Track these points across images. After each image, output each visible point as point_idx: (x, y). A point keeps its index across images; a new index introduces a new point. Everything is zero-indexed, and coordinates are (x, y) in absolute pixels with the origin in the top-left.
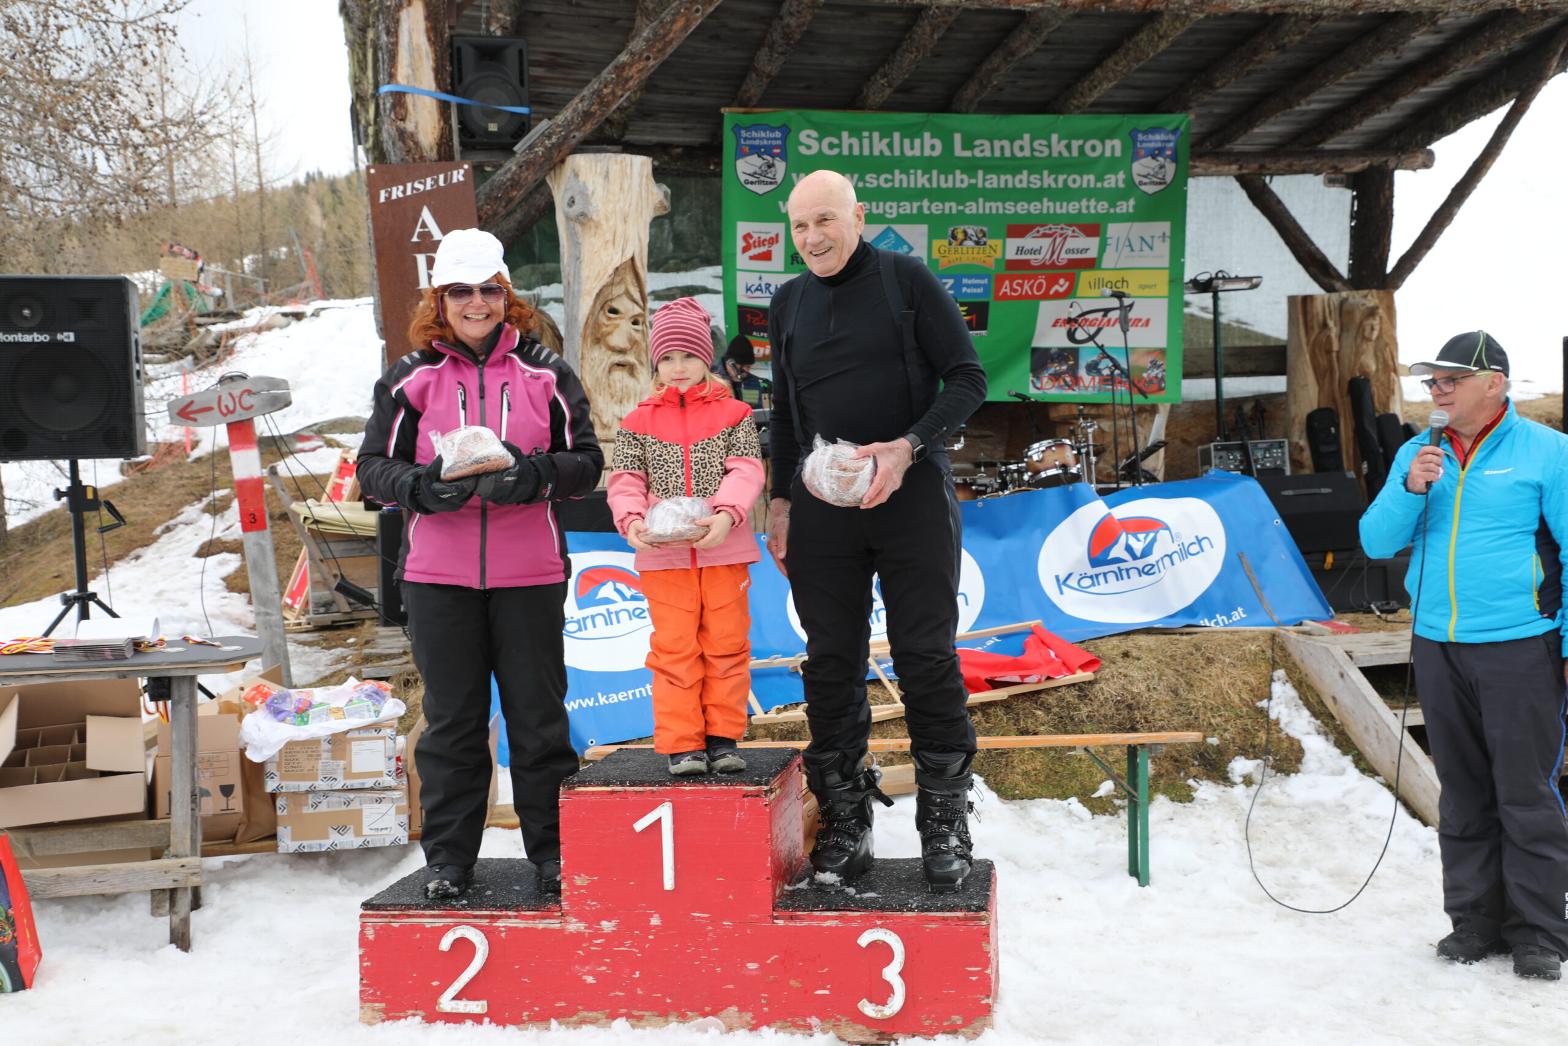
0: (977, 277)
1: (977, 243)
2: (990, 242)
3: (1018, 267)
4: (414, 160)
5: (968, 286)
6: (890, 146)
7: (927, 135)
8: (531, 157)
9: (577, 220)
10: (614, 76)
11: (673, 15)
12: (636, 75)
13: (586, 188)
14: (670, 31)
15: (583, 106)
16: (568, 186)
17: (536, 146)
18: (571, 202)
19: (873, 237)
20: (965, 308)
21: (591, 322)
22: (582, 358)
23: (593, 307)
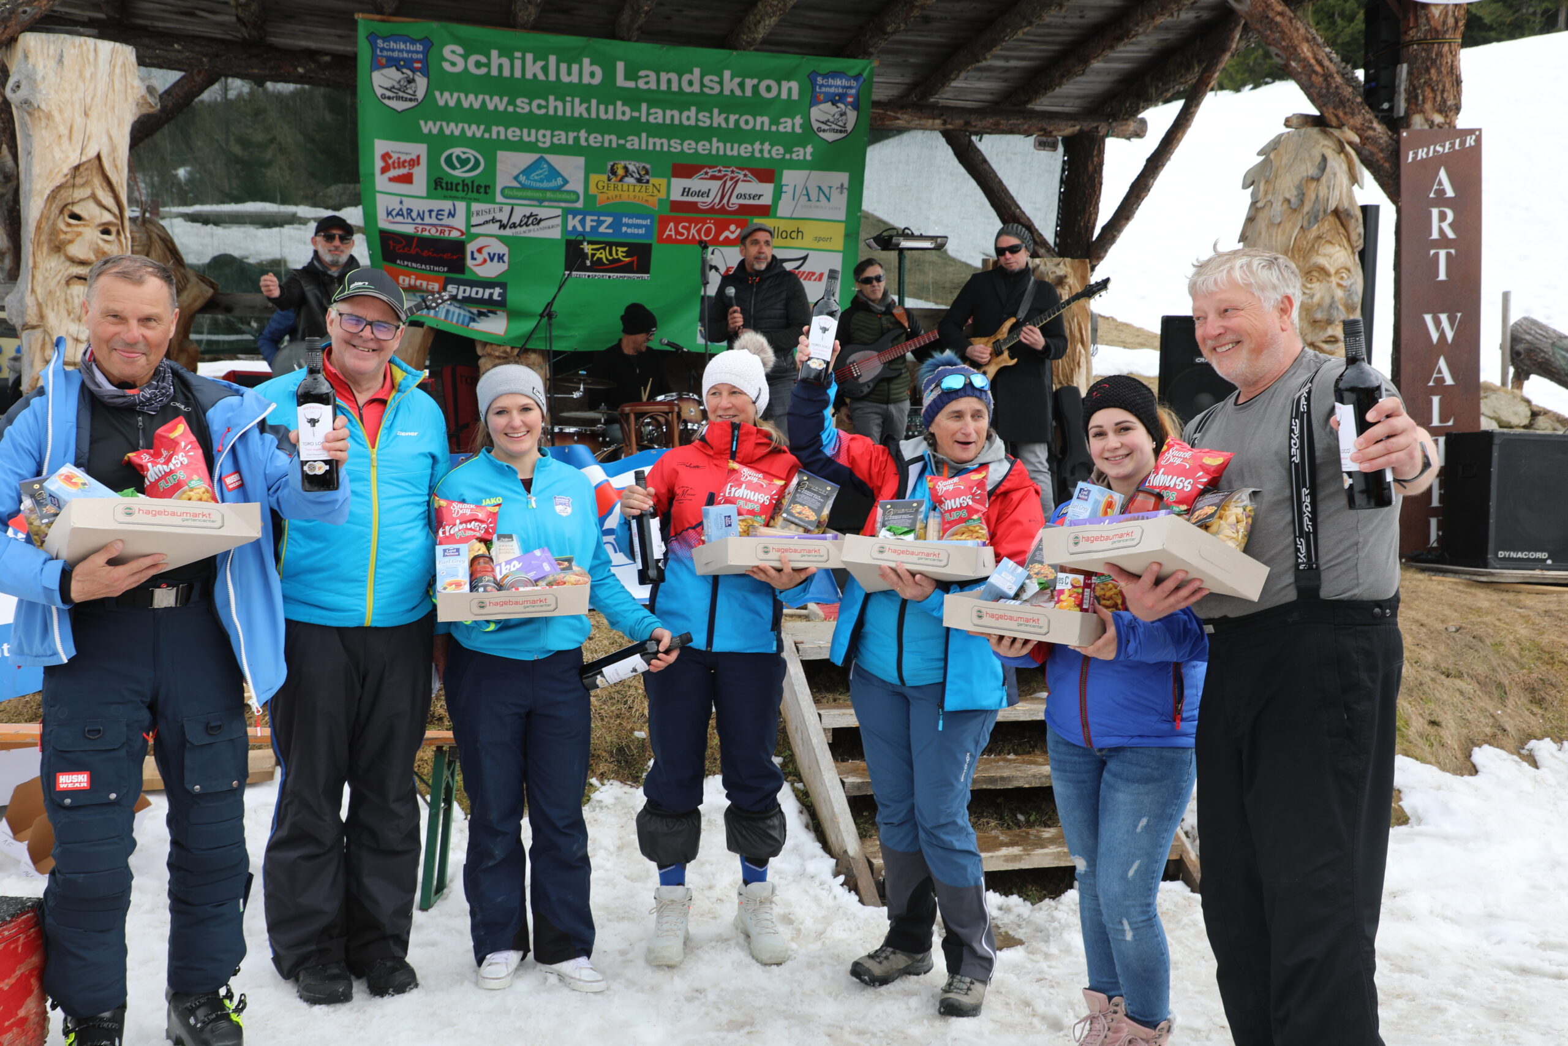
0: (638, 217)
1: (639, 181)
2: (653, 180)
3: (683, 209)
5: (629, 226)
6: (545, 70)
7: (586, 61)
9: (22, 107)
13: (35, 73)
16: (17, 69)
18: (16, 87)
19: (524, 166)
20: (625, 249)
21: (46, 227)
22: (35, 268)
23: (46, 210)
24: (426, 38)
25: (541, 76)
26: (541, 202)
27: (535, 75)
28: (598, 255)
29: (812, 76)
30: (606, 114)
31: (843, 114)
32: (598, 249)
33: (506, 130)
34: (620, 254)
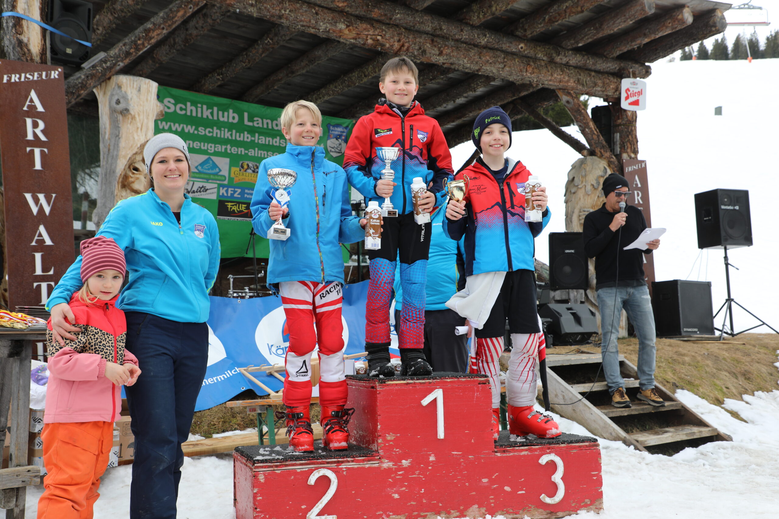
1: (254, 171)
4: (27, 60)
5: (248, 194)
6: (212, 114)
7: (231, 111)
8: (94, 72)
9: (121, 113)
10: (144, 34)
11: (177, 7)
12: (156, 37)
13: (127, 96)
14: (176, 16)
15: (126, 48)
16: (114, 93)
17: (97, 66)
18: (118, 102)
19: (201, 162)
20: (245, 206)
21: (123, 174)
22: (117, 195)
23: (126, 165)
25: (210, 117)
26: (208, 180)
27: (207, 116)
28: (233, 208)
29: (328, 126)
30: (240, 137)
31: (340, 144)
32: (233, 205)
33: (193, 142)
34: (243, 208)
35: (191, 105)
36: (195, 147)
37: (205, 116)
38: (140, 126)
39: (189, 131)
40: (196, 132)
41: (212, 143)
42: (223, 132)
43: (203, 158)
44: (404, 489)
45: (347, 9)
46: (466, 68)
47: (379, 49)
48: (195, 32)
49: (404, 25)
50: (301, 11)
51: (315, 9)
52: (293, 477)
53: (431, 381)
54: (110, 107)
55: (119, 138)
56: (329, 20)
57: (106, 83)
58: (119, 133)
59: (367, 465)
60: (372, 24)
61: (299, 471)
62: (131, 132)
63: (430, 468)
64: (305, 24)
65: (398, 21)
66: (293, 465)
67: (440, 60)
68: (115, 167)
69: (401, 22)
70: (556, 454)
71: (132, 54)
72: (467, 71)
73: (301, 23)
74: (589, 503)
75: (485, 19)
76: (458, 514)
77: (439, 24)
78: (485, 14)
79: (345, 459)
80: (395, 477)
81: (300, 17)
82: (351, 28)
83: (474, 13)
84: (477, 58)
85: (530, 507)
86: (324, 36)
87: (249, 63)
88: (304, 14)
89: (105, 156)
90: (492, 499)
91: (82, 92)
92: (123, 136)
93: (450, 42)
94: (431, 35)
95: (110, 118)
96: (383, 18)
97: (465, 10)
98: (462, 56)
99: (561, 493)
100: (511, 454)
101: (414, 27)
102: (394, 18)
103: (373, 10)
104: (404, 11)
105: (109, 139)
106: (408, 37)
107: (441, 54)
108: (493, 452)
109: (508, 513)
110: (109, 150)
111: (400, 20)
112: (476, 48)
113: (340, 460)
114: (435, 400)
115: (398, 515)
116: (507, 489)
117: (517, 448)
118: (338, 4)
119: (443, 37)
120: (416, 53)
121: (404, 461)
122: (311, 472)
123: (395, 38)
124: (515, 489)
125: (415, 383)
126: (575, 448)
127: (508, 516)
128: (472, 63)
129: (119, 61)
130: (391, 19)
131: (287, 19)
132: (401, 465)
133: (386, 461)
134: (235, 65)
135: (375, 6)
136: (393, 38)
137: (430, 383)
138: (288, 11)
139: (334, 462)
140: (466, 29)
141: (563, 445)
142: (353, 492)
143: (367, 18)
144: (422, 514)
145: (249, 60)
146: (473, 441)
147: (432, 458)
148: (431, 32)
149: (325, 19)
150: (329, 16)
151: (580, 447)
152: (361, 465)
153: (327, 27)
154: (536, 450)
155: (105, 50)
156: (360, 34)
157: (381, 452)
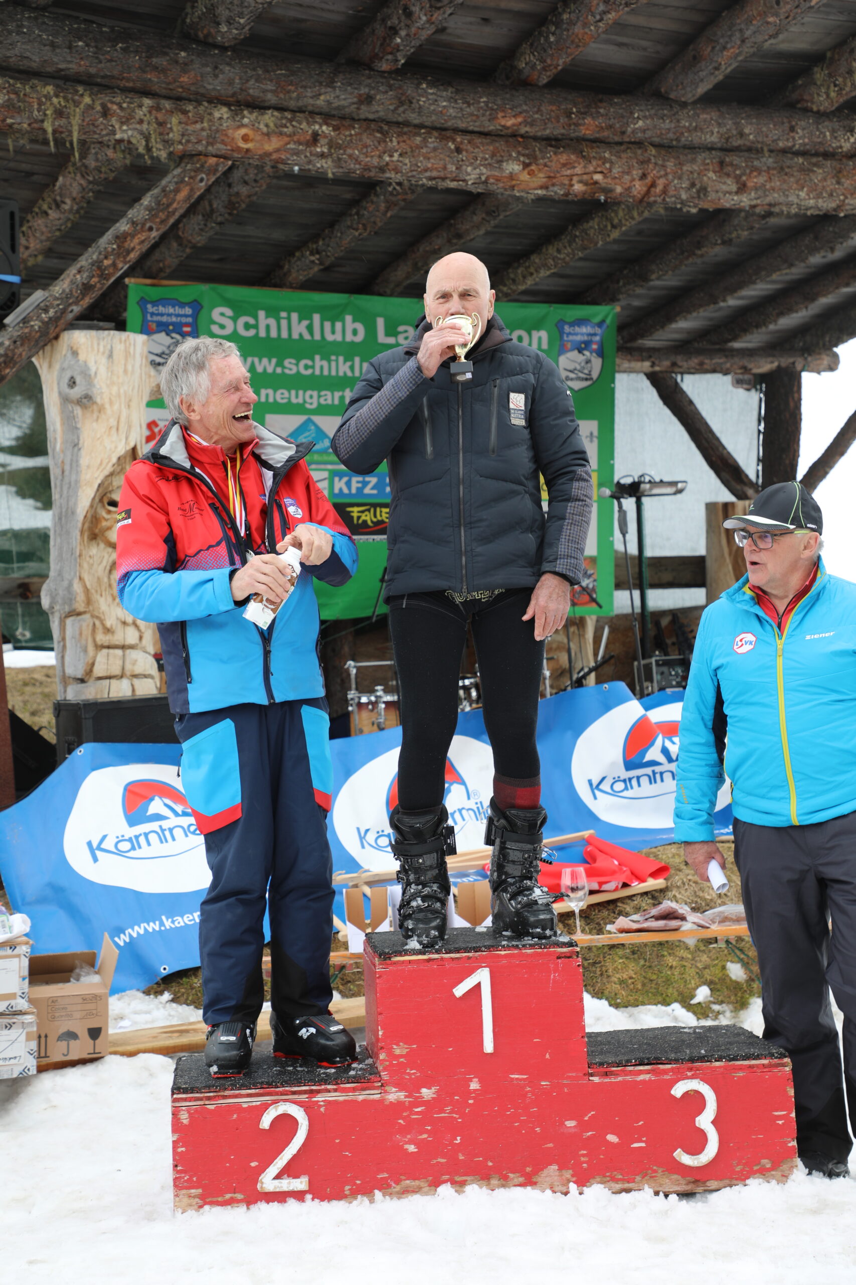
6: (310, 328)
7: (349, 318)
8: (27, 330)
9: (79, 402)
10: (115, 246)
11: (176, 183)
12: (138, 247)
13: (88, 369)
14: (174, 200)
15: (82, 278)
16: (65, 365)
17: (32, 320)
18: (72, 383)
19: (291, 429)
20: (387, 510)
21: (89, 516)
22: (80, 556)
23: (94, 499)
24: (195, 301)
25: (307, 336)
27: (301, 335)
28: (363, 518)
29: (560, 325)
31: (588, 362)
32: (363, 512)
33: (275, 392)
34: (384, 515)
35: (267, 317)
36: (279, 400)
37: (295, 336)
38: (113, 422)
39: (265, 369)
40: (279, 370)
41: (313, 390)
42: (333, 364)
43: (296, 421)
44: (425, 1136)
45: (523, 130)
46: (807, 209)
47: (602, 198)
48: (244, 190)
49: (656, 140)
50: (424, 151)
51: (454, 141)
52: (235, 1116)
53: (470, 954)
54: (60, 393)
55: (79, 449)
56: (486, 159)
57: (52, 346)
58: (79, 440)
59: (361, 1097)
60: (582, 152)
61: (245, 1106)
62: (98, 436)
63: (471, 1102)
64: (435, 174)
65: (639, 135)
66: (236, 1096)
67: (741, 201)
68: (75, 504)
69: (648, 134)
70: (702, 1080)
71: (94, 286)
72: (809, 213)
73: (428, 174)
74: (768, 1166)
75: (845, 98)
76: (521, 1180)
77: (737, 124)
78: (841, 89)
79: (323, 1087)
80: (408, 1116)
81: (423, 163)
82: (533, 167)
83: (819, 87)
84: (830, 183)
85: (655, 1171)
86: (480, 191)
87: (365, 229)
88: (432, 154)
89: (58, 484)
90: (583, 1155)
91: (7, 371)
92: (86, 444)
93: (764, 159)
94: (722, 149)
95: (62, 412)
96: (606, 134)
97: (800, 82)
98: (795, 186)
99: (712, 1149)
100: (620, 1079)
101: (678, 140)
102: (629, 129)
103: (581, 121)
104: (653, 112)
105: (63, 451)
106: (663, 166)
107: (742, 188)
108: (585, 1074)
109: (614, 1179)
110: (63, 472)
111: (644, 131)
112: (829, 163)
113: (314, 1088)
114: (478, 986)
115: (414, 1179)
116: (612, 1138)
117: (631, 1068)
118: (503, 122)
119: (749, 150)
120: (684, 196)
121: (424, 1091)
122: (265, 1107)
123: (634, 172)
124: (627, 1136)
125: (442, 959)
126: (741, 1068)
127: (613, 1184)
128: (819, 196)
129: (70, 305)
130: (623, 133)
131: (397, 170)
132: (419, 1097)
133: (394, 1090)
134: (339, 234)
135: (585, 113)
136: (628, 173)
137: (469, 958)
138: (396, 155)
139: (305, 1092)
140: (803, 123)
141: (718, 1064)
142: (337, 1141)
143: (572, 140)
144: (458, 1179)
145: (364, 225)
146: (548, 1056)
147: (474, 1085)
148: (719, 145)
149: (476, 159)
150: (484, 149)
151: (751, 1067)
152: (350, 1096)
153: (481, 174)
154: (665, 1072)
155: (45, 287)
156: (554, 177)
157: (385, 1075)
